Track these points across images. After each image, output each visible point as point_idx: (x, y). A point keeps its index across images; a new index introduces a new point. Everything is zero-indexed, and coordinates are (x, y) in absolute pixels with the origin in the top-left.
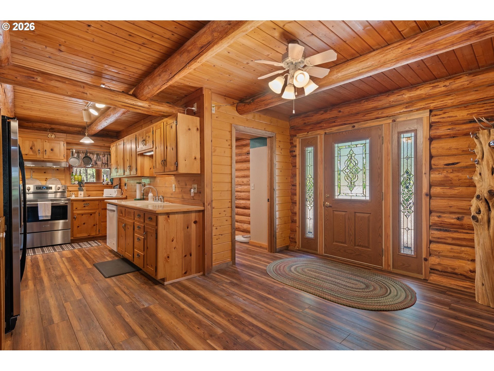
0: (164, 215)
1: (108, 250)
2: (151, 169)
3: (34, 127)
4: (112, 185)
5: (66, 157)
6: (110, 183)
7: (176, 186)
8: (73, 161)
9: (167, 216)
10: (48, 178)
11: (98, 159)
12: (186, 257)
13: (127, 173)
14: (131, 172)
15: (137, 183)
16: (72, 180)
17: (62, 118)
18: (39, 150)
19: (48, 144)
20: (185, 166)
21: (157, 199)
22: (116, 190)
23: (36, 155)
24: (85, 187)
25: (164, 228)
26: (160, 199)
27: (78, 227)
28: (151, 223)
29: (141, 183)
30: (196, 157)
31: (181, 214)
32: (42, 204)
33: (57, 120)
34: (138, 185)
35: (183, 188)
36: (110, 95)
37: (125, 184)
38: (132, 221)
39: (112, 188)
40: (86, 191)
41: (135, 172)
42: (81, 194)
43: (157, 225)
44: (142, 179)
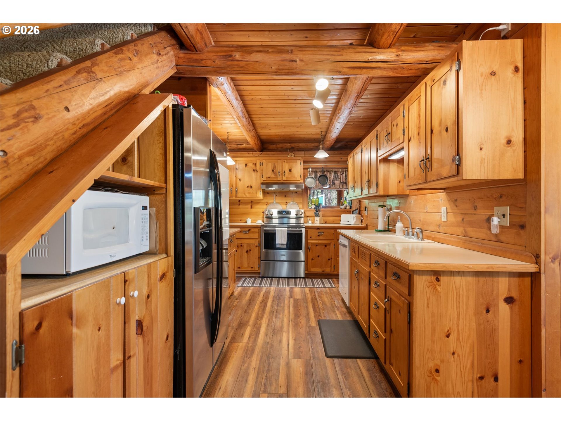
0: (427, 275)
1: (340, 299)
2: (400, 182)
3: (278, 149)
4: (350, 210)
5: (302, 177)
6: (348, 207)
7: (449, 211)
8: (310, 182)
9: (434, 278)
10: (288, 202)
11: (336, 177)
12: (483, 381)
13: (365, 192)
14: (370, 189)
15: (379, 206)
16: (309, 203)
17: (297, 132)
18: (279, 172)
19: (287, 164)
20: (481, 163)
21: (410, 233)
22: (354, 215)
23: (277, 177)
24: (321, 212)
25: (428, 304)
26: (415, 234)
27: (313, 259)
28: (398, 286)
29: (385, 206)
30: (512, 139)
31: (469, 276)
32: (279, 230)
33: (294, 136)
34: (380, 209)
35: (466, 214)
36: (328, 53)
37: (366, 208)
38: (366, 269)
39: (351, 214)
40: (323, 216)
41: (376, 188)
42: (317, 221)
43: (410, 293)
44: (388, 201)
